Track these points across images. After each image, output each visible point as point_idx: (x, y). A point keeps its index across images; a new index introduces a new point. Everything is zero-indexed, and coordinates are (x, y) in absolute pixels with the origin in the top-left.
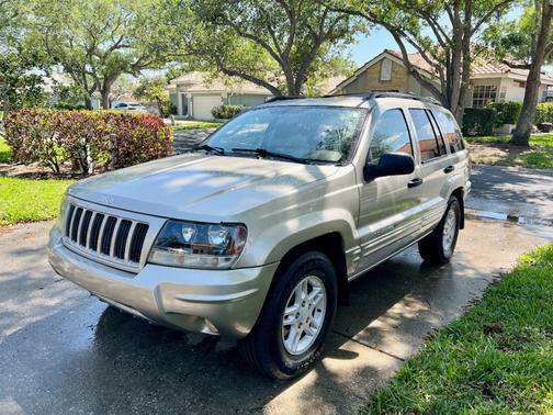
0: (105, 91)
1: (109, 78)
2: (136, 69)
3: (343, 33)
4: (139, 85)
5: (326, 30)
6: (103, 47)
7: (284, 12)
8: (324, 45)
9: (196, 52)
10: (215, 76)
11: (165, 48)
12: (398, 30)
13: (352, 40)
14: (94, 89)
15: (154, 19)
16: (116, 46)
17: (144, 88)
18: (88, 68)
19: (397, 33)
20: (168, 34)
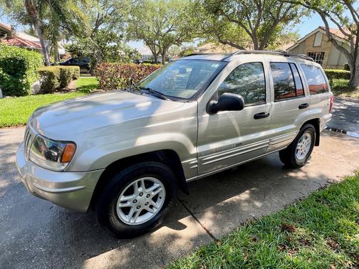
0: (163, 54)
1: (166, 47)
2: (179, 42)
3: (293, 16)
4: (181, 50)
5: (281, 15)
6: (163, 31)
7: (256, 5)
8: (280, 25)
9: (206, 32)
10: (217, 45)
11: (190, 30)
12: (325, 12)
13: (299, 21)
14: (158, 53)
15: (186, 14)
16: (170, 30)
17: (184, 52)
18: (157, 42)
19: (323, 15)
20: (192, 22)
